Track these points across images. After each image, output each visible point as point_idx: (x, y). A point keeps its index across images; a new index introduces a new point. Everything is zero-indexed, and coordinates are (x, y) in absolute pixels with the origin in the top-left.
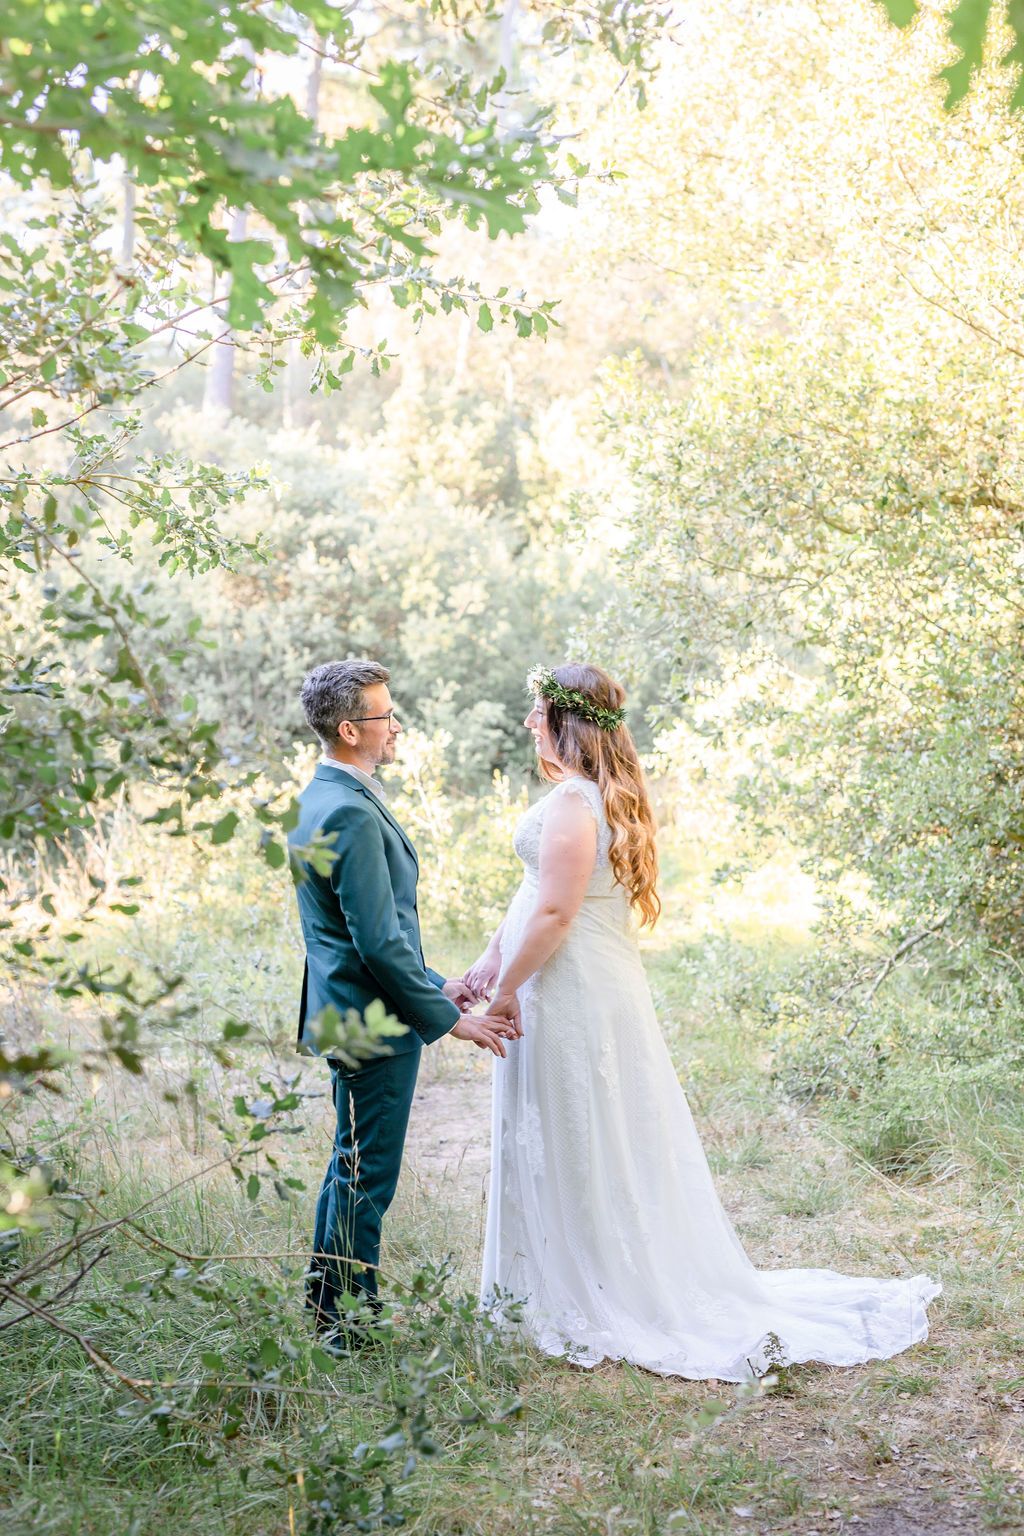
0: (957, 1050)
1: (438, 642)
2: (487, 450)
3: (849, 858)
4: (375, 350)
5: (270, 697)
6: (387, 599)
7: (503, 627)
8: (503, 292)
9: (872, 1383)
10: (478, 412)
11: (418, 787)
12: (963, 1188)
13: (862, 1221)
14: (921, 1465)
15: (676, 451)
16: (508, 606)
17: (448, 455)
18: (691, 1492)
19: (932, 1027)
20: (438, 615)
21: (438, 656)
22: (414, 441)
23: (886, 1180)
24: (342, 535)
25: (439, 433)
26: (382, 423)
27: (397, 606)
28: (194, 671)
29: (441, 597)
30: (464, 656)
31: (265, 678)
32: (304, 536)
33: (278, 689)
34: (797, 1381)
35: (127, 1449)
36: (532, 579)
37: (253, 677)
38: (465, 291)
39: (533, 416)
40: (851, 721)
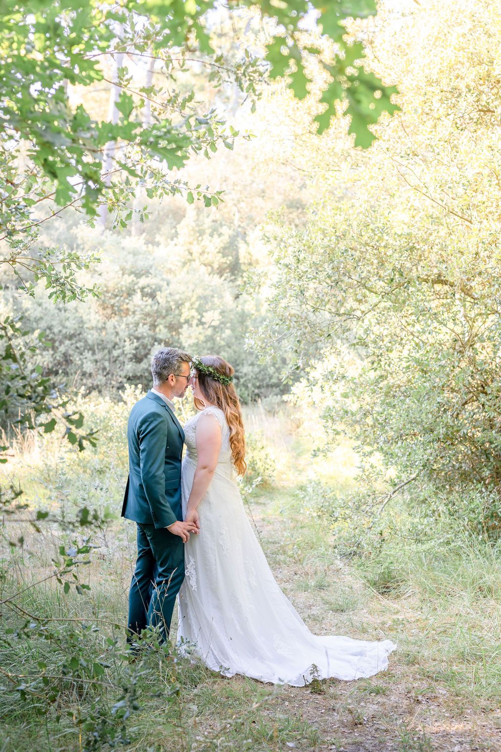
0: (418, 537)
1: (197, 338)
2: (224, 248)
3: (376, 446)
4: (142, 210)
5: (117, 362)
6: (174, 317)
7: (228, 332)
8: (198, 187)
9: (359, 688)
10: (221, 230)
11: (181, 406)
12: (415, 601)
13: (367, 615)
14: (376, 726)
15: (297, 254)
16: (231, 323)
17: (206, 250)
18: (268, 735)
19: (408, 526)
20: (197, 325)
21: (197, 345)
22: (190, 243)
23: (380, 596)
24: (154, 287)
25: (202, 240)
26: (176, 234)
27: (179, 321)
28: (82, 349)
29: (199, 317)
30: (209, 345)
31: (115, 353)
32: (136, 287)
33: (121, 358)
34: (324, 687)
35: (12, 707)
36: (243, 310)
37: (110, 352)
38: (181, 185)
39: (247, 233)
40: (377, 382)
